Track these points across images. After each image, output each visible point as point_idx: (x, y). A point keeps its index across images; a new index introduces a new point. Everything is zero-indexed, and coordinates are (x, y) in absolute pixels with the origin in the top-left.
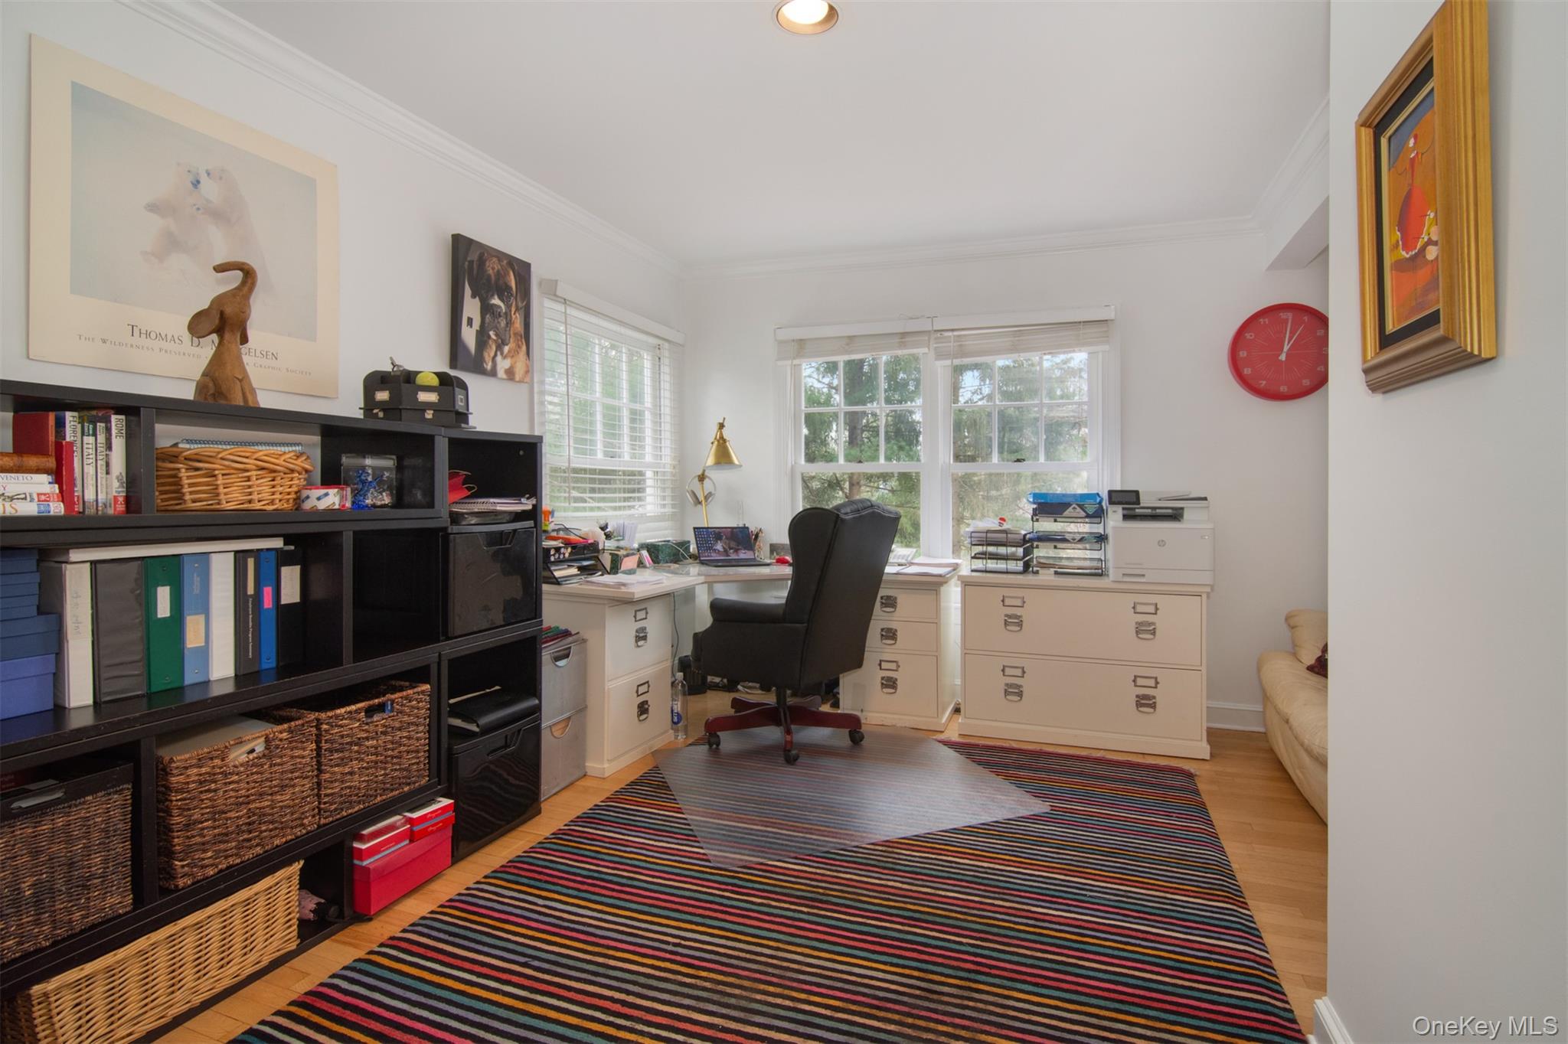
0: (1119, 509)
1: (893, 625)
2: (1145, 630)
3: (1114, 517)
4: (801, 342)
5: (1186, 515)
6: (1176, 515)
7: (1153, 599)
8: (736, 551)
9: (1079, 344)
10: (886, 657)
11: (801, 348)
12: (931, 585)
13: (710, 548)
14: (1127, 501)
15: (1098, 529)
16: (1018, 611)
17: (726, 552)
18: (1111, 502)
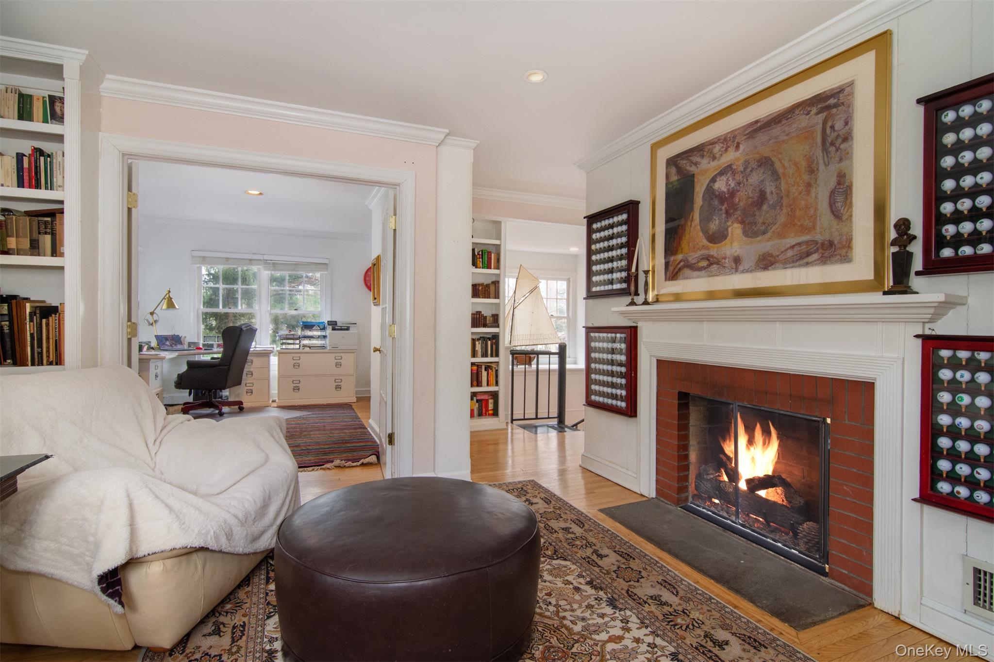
0: (331, 327)
1: (252, 370)
2: (338, 365)
3: (329, 331)
4: (204, 258)
5: (351, 329)
6: (348, 329)
7: (341, 354)
8: (176, 345)
9: (318, 270)
10: (248, 382)
11: (204, 260)
12: (266, 354)
13: (164, 344)
14: (333, 325)
15: (324, 334)
16: (298, 361)
17: (171, 346)
18: (329, 325)
